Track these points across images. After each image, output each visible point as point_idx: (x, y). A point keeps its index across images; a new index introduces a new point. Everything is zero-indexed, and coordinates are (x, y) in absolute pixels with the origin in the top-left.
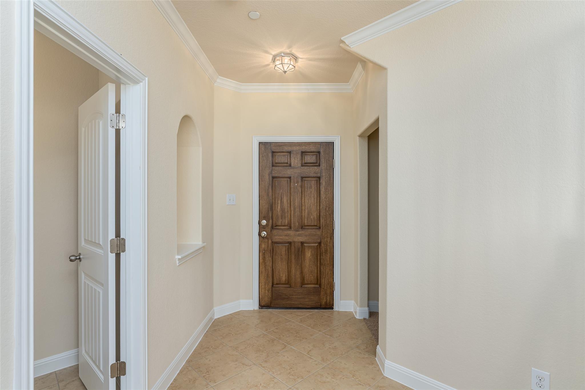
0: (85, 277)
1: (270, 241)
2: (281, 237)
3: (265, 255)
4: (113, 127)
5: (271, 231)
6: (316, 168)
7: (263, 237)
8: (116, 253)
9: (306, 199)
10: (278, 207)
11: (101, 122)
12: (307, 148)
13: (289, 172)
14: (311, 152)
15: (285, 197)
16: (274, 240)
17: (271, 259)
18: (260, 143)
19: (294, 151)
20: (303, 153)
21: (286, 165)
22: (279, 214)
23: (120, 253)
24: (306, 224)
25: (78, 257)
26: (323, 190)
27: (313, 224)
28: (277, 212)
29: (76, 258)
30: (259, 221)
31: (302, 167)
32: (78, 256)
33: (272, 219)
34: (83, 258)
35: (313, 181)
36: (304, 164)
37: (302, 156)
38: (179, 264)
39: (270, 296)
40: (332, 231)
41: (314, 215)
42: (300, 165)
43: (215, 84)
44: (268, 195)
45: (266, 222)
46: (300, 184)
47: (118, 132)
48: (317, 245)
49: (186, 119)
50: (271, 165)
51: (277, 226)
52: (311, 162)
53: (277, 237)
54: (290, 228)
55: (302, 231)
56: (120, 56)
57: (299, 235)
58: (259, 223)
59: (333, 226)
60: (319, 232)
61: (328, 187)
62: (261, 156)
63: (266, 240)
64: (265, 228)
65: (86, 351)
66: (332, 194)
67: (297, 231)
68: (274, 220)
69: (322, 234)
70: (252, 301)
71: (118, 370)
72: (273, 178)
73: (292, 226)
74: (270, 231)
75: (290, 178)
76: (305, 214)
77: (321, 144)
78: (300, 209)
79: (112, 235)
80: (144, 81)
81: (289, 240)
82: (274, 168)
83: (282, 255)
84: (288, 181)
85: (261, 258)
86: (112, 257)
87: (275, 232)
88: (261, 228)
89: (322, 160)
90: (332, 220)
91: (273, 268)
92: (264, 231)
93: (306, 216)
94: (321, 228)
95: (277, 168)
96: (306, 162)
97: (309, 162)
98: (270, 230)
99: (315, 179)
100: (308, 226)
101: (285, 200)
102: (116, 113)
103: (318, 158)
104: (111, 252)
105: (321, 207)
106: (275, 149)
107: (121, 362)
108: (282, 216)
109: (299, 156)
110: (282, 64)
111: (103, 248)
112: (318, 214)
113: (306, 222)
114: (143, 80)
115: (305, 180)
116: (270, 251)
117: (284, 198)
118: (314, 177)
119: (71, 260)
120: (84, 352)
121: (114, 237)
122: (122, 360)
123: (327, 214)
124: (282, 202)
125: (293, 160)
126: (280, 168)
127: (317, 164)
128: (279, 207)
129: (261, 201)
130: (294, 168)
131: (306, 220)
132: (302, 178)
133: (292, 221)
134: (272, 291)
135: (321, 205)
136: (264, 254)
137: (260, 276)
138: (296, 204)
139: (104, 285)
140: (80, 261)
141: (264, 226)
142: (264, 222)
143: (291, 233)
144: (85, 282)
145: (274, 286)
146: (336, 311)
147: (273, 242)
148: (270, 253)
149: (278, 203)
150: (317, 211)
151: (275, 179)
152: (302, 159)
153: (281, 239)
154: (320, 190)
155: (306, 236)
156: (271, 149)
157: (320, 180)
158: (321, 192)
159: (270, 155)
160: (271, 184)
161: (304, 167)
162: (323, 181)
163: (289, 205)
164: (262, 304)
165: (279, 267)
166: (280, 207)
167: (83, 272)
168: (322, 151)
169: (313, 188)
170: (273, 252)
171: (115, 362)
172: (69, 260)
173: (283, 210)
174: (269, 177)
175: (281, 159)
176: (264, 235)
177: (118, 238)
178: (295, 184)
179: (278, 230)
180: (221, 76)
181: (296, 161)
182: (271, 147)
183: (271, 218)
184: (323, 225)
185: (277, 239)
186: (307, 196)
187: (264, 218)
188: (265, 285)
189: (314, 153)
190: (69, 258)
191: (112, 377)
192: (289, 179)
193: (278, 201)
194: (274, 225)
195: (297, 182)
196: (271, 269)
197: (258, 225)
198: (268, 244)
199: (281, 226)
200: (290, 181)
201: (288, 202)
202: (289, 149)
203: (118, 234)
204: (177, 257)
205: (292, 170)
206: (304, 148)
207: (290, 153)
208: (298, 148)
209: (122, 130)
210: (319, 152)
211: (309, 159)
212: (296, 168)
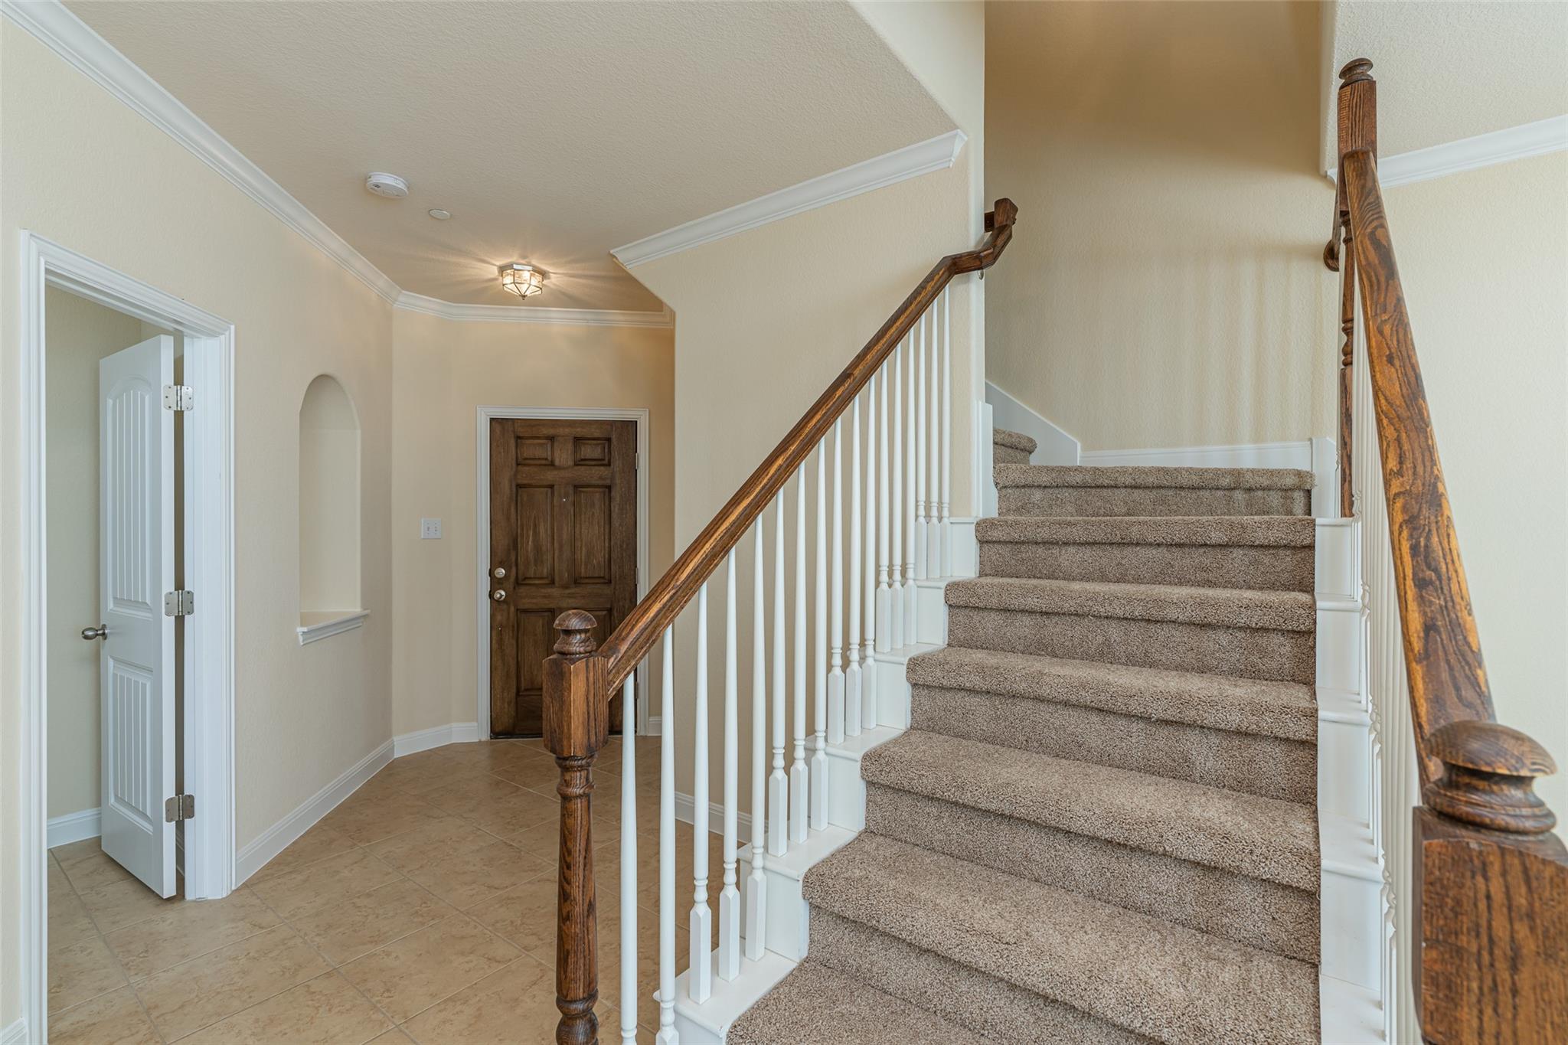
0: (114, 666)
1: (512, 609)
2: (534, 601)
3: (501, 635)
4: (170, 407)
5: (514, 588)
6: (602, 468)
7: (498, 601)
8: (176, 617)
9: (583, 527)
10: (528, 542)
11: (147, 398)
12: (584, 430)
13: (550, 476)
14: (594, 439)
15: (542, 525)
16: (521, 607)
17: (514, 642)
18: (492, 420)
19: (558, 436)
20: (578, 440)
21: (544, 462)
22: (531, 556)
23: (183, 616)
24: (583, 575)
25: (100, 632)
26: (616, 510)
27: (596, 575)
28: (527, 551)
29: (97, 634)
30: (490, 570)
31: (576, 468)
32: (100, 630)
33: (517, 565)
34: (110, 633)
35: (597, 494)
36: (580, 462)
37: (575, 447)
38: (305, 642)
39: (513, 713)
40: (633, 588)
41: (600, 557)
42: (571, 463)
43: (395, 305)
44: (508, 519)
45: (504, 571)
46: (571, 499)
47: (179, 416)
48: (604, 613)
49: (322, 381)
50: (514, 462)
51: (525, 578)
52: (594, 458)
53: (526, 601)
54: (553, 582)
55: (576, 587)
56: (181, 302)
57: (570, 596)
58: (491, 573)
59: (635, 578)
60: (607, 590)
61: (626, 504)
62: (494, 444)
63: (505, 607)
64: (502, 584)
65: (116, 796)
66: (634, 519)
67: (566, 587)
68: (521, 567)
69: (614, 593)
70: (475, 724)
71: (179, 810)
72: (519, 486)
73: (557, 579)
74: (512, 589)
75: (552, 487)
76: (582, 555)
77: (613, 422)
78: (571, 546)
79: (168, 585)
80: (227, 333)
81: (551, 606)
82: (520, 467)
83: (536, 635)
84: (547, 491)
85: (494, 642)
86: (168, 624)
87: (522, 590)
88: (495, 583)
89: (615, 454)
90: (633, 568)
91: (519, 659)
92: (500, 589)
93: (583, 558)
94: (613, 582)
95: (527, 468)
96: (583, 457)
97: (590, 457)
98: (512, 587)
99: (601, 490)
100: (587, 578)
101: (542, 530)
102: (175, 384)
103: (606, 450)
104: (167, 614)
105: (612, 543)
106: (521, 432)
107: (186, 796)
108: (536, 561)
109: (570, 446)
110: (514, 283)
111: (151, 609)
112: (607, 556)
113: (583, 570)
114: (226, 330)
115: (581, 492)
116: (513, 627)
117: (539, 525)
118: (598, 486)
119: (86, 637)
120: (112, 800)
121: (172, 589)
122: (186, 793)
123: (624, 555)
124: (536, 533)
125: (557, 454)
126: (532, 469)
127: (604, 462)
128: (530, 543)
129: (493, 531)
130: (560, 468)
131: (583, 566)
132: (576, 487)
133: (556, 571)
134: (517, 703)
135: (612, 539)
136: (500, 633)
137: (493, 674)
138: (565, 537)
139: (155, 672)
140: (105, 639)
141: (500, 579)
142: (501, 572)
143: (554, 591)
144: (115, 675)
145: (521, 694)
146: (641, 736)
147: (517, 610)
148: (513, 631)
149: (528, 536)
150: (605, 550)
151: (523, 489)
152: (575, 452)
153: (534, 603)
154: (610, 510)
155: (583, 597)
156: (514, 432)
157: (610, 492)
158: (613, 514)
159: (512, 442)
160: (514, 498)
161: (579, 467)
162: (616, 494)
163: (549, 539)
164: (497, 730)
165: (530, 658)
166: (533, 541)
167: (111, 657)
168: (614, 436)
169: (597, 507)
170: (518, 629)
171: (174, 796)
172: (81, 636)
173: (538, 549)
174: (511, 485)
175: (531, 450)
176: (498, 596)
177: (180, 591)
178: (562, 499)
179: (527, 587)
180: (407, 290)
181: (563, 456)
182: (514, 427)
183: (514, 564)
184: (616, 577)
185: (526, 603)
186: (585, 522)
187: (501, 565)
188: (503, 692)
189: (599, 442)
190: (83, 633)
191: (169, 820)
192: (549, 490)
193: (527, 531)
194: (520, 577)
195: (566, 496)
196: (515, 662)
197: (489, 578)
198: (509, 613)
199: (535, 578)
200: (553, 493)
201: (549, 532)
202: (551, 432)
203: (180, 584)
204: (300, 630)
205: (556, 472)
206: (580, 432)
207: (552, 439)
208: (567, 431)
209: (186, 414)
210: (609, 440)
211: (590, 451)
212: (564, 469)
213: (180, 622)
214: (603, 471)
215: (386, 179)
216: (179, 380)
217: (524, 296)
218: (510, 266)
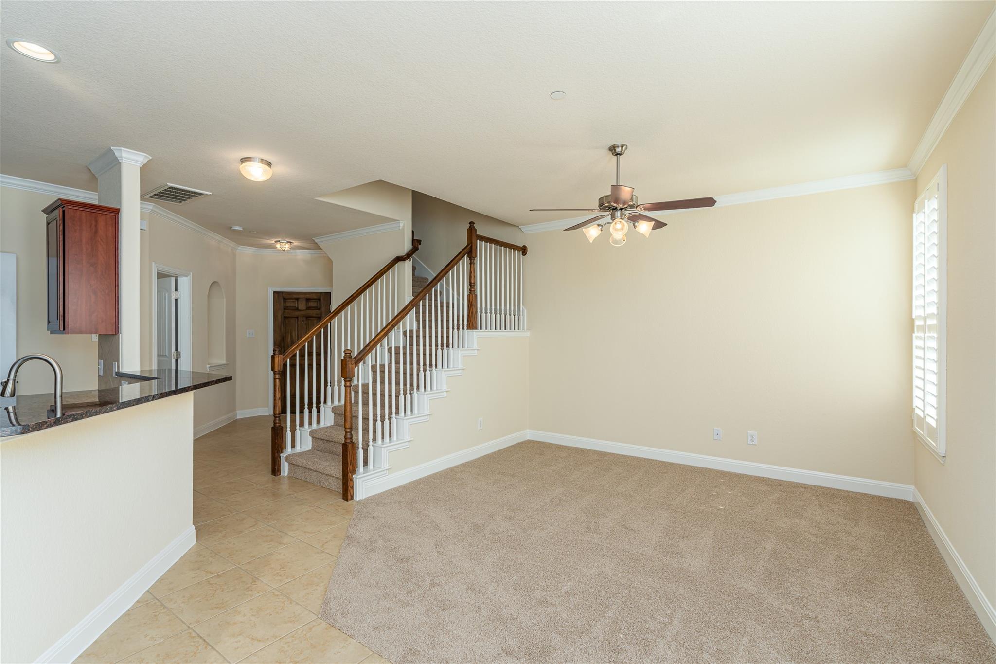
4: (174, 298)
6: (317, 310)
10: (288, 339)
11: (167, 295)
12: (310, 296)
13: (297, 313)
14: (314, 299)
18: (274, 292)
19: (300, 298)
20: (308, 300)
21: (294, 308)
28: (288, 342)
31: (307, 310)
36: (309, 308)
37: (307, 302)
42: (305, 308)
43: (237, 251)
44: (281, 330)
46: (305, 322)
47: (176, 300)
49: (214, 283)
50: (283, 308)
52: (314, 306)
62: (275, 301)
70: (268, 408)
72: (285, 317)
75: (297, 318)
77: (321, 293)
79: (173, 349)
80: (190, 275)
82: (285, 311)
86: (173, 361)
89: (322, 304)
95: (288, 311)
96: (309, 306)
97: (312, 306)
99: (316, 319)
101: (293, 334)
103: (319, 304)
104: (173, 358)
106: (285, 296)
109: (304, 302)
110: (280, 247)
115: (309, 319)
117: (293, 332)
118: (316, 317)
121: (174, 351)
124: (291, 336)
125: (299, 305)
126: (290, 311)
127: (318, 308)
129: (275, 335)
130: (300, 310)
132: (307, 317)
149: (288, 337)
151: (286, 319)
152: (306, 305)
156: (283, 296)
159: (282, 300)
160: (283, 322)
163: (296, 337)
166: (290, 339)
168: (322, 298)
173: (292, 341)
174: (282, 317)
175: (289, 304)
177: (177, 351)
178: (301, 322)
180: (241, 245)
181: (302, 306)
183: (283, 348)
189: (316, 300)
192: (296, 319)
193: (288, 335)
195: (303, 321)
200: (298, 320)
201: (296, 335)
202: (297, 296)
203: (176, 349)
204: (208, 366)
205: (298, 312)
206: (308, 296)
207: (297, 299)
208: (303, 296)
209: (178, 300)
210: (320, 300)
211: (312, 304)
212: (302, 310)
213: (177, 360)
214: (318, 312)
215: (237, 228)
216: (176, 290)
217: (284, 251)
218: (279, 241)
